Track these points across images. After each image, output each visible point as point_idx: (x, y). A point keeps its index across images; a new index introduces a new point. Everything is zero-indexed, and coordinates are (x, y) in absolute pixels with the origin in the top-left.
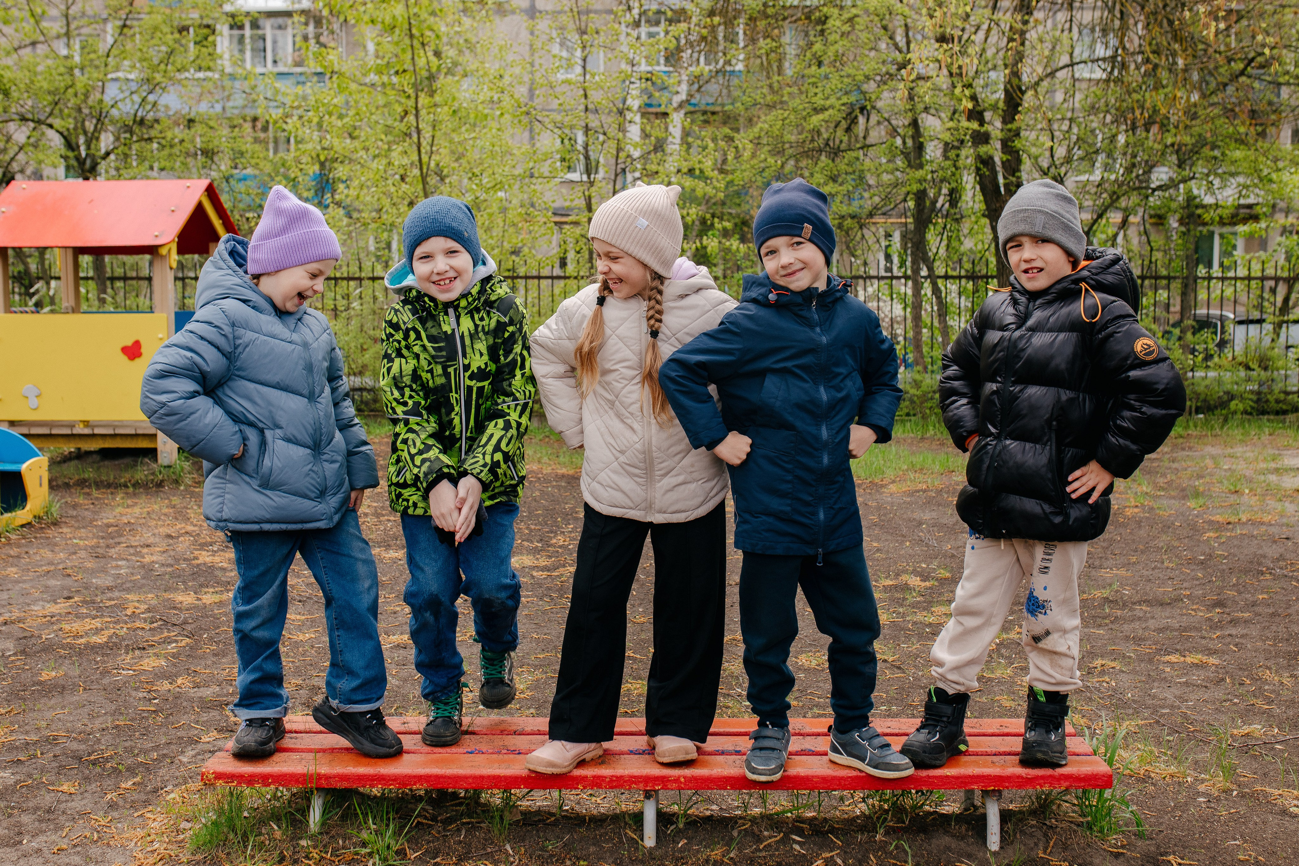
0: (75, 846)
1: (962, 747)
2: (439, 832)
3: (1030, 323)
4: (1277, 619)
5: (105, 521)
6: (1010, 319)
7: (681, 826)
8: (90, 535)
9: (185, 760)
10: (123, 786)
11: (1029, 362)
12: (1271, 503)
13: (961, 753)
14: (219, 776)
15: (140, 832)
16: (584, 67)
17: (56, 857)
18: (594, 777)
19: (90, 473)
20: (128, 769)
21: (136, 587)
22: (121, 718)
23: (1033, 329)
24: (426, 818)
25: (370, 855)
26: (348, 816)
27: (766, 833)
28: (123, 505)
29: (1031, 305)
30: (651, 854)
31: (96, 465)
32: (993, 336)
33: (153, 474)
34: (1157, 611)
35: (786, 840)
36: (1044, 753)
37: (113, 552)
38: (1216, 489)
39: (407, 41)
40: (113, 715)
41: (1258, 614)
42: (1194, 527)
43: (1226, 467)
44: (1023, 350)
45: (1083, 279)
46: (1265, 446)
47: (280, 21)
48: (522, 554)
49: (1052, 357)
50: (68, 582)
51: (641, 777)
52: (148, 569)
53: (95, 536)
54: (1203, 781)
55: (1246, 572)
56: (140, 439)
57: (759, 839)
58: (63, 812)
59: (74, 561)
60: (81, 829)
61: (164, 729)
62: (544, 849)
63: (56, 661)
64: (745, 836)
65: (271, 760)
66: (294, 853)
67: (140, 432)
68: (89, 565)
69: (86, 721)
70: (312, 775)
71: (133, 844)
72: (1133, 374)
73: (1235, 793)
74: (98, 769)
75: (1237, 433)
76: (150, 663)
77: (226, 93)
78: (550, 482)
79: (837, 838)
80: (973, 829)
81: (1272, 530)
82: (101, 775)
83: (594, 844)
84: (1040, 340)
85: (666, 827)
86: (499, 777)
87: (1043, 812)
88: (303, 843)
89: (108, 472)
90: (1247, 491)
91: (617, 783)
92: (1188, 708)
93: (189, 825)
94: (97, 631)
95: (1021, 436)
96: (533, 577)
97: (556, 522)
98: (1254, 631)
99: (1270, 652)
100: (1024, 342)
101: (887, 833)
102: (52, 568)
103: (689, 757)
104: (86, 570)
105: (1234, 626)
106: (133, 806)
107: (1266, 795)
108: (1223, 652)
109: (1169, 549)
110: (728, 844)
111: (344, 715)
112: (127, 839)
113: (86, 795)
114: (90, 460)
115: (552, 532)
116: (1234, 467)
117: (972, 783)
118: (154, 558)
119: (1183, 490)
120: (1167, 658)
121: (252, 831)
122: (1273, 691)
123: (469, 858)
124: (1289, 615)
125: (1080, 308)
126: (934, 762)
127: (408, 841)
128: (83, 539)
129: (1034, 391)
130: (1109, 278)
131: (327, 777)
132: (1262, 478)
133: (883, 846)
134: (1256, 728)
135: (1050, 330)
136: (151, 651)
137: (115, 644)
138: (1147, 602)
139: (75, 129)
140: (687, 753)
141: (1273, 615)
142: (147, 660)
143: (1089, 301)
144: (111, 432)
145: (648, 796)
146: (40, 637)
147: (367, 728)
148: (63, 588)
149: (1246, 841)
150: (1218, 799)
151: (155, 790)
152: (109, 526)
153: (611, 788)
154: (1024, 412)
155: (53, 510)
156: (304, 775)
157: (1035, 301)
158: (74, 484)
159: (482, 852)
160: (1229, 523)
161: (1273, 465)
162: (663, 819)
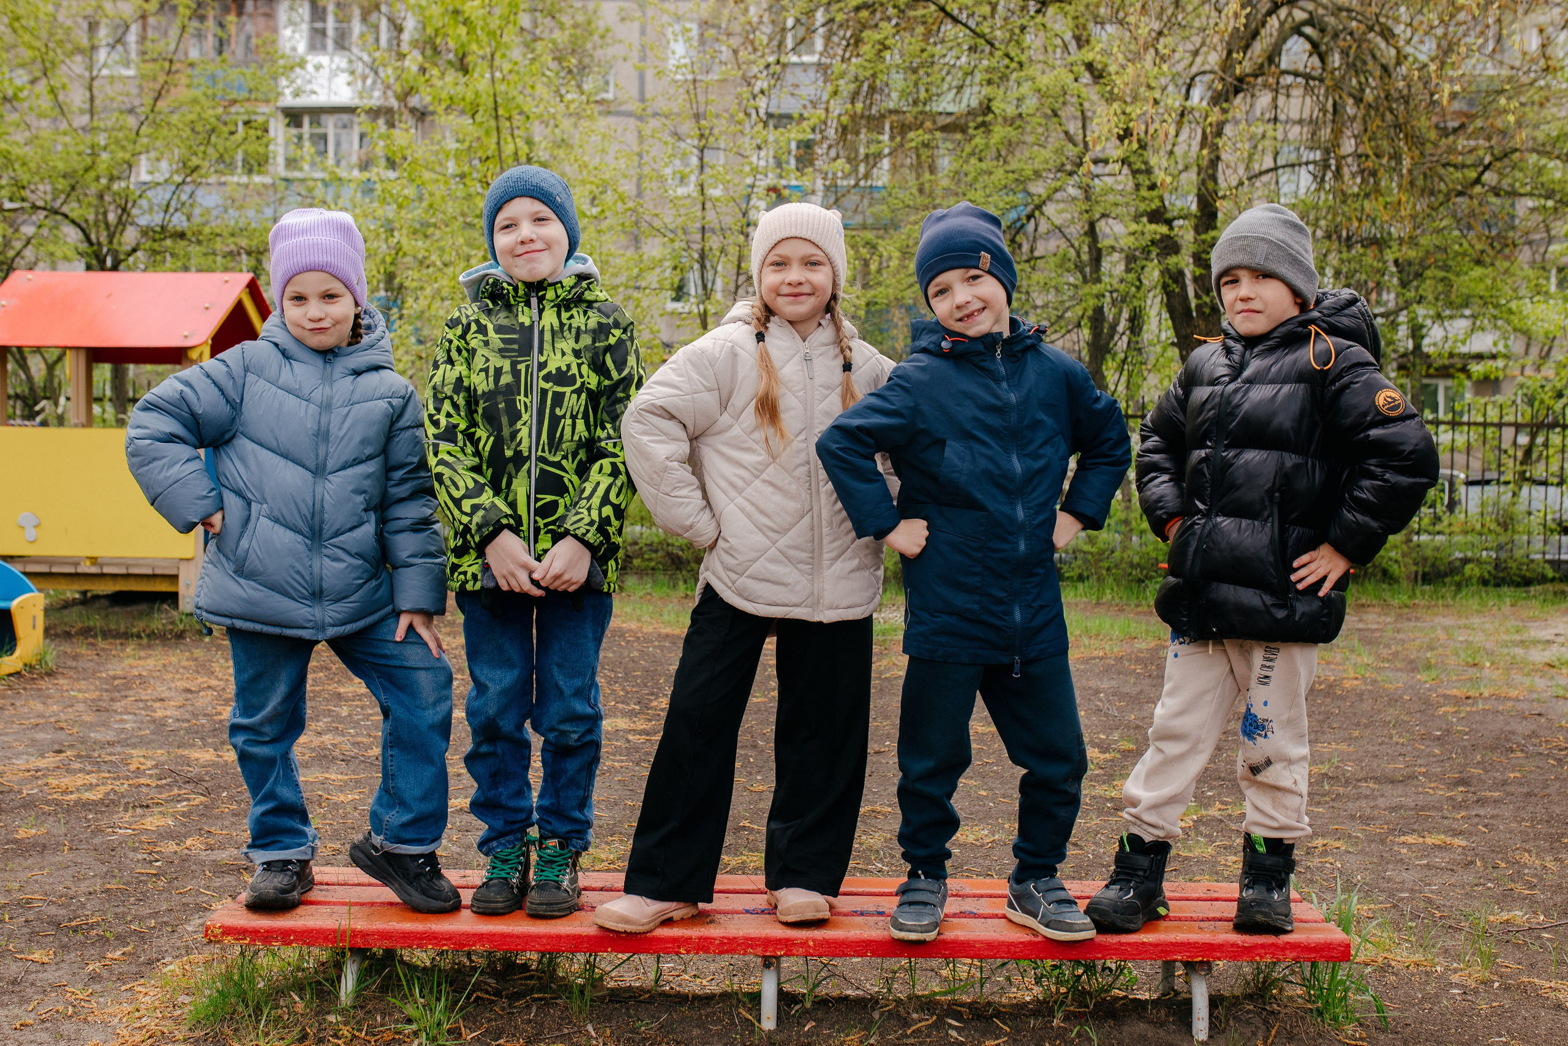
0: (43, 1021)
1: (1162, 911)
2: (503, 1009)
3: (1246, 373)
4: (1533, 799)
5: (111, 673)
6: (1223, 371)
7: (808, 1005)
8: (92, 687)
9: (190, 929)
10: (110, 955)
11: (1247, 420)
12: (1518, 678)
13: (1160, 917)
14: (228, 931)
15: (127, 1007)
16: (701, 159)
17: (18, 1033)
18: (700, 938)
19: (96, 621)
20: (118, 937)
21: (143, 742)
22: (114, 881)
23: (1250, 381)
24: (487, 992)
25: (416, 1034)
26: (390, 985)
27: (915, 1016)
28: (134, 656)
29: (1248, 353)
30: (769, 1038)
31: (103, 613)
32: (1201, 393)
33: (173, 623)
34: (1388, 788)
35: (939, 1024)
36: (1266, 915)
37: (118, 706)
38: (1452, 661)
39: (493, 123)
40: (103, 877)
41: (1508, 794)
42: (1427, 702)
43: (1461, 639)
44: (1238, 406)
45: (1313, 321)
46: (1506, 617)
47: (345, 117)
48: (615, 716)
49: (1274, 414)
50: (61, 735)
51: (759, 939)
52: (159, 725)
53: (97, 688)
54: (1455, 971)
55: (1493, 749)
56: (158, 581)
57: (906, 1023)
58: (32, 984)
59: (71, 713)
60: (53, 1003)
61: (165, 895)
62: (634, 1031)
63: (37, 818)
64: (889, 1018)
65: (294, 913)
66: (319, 1030)
67: (158, 572)
68: (87, 718)
69: (69, 884)
70: (344, 932)
71: (117, 1020)
72: (1374, 433)
73: (1496, 985)
74: (80, 937)
75: (1474, 604)
76: (153, 822)
77: (279, 195)
78: (651, 641)
79: (1004, 1023)
80: (1174, 1014)
81: (1520, 706)
82: (83, 944)
83: (698, 1026)
84: (1260, 393)
85: (789, 1006)
86: (580, 936)
87: (1262, 996)
88: (332, 1018)
89: (119, 619)
90: (1488, 664)
91: (729, 945)
92: (1432, 892)
93: (187, 999)
94: (91, 787)
95: (1237, 511)
96: (628, 741)
97: (657, 683)
98: (1507, 812)
99: (1528, 834)
100: (1239, 395)
101: (1066, 1019)
102: (42, 721)
103: (820, 916)
104: (84, 724)
105: (1482, 806)
106: (121, 979)
107: (1535, 988)
108: (1471, 834)
109: (1398, 724)
110: (867, 1028)
111: (388, 856)
112: (110, 1015)
113: (62, 965)
114: (97, 605)
115: (652, 694)
116: (1471, 638)
117: (1175, 952)
118: (168, 713)
119: (1411, 662)
120: (1403, 839)
121: (266, 1003)
122: (1535, 876)
123: (541, 1041)
124: (1549, 795)
125: (1308, 355)
126: (1127, 925)
127: (464, 1020)
128: (82, 691)
129: (1251, 456)
130: (1345, 321)
131: (364, 934)
132: (1506, 651)
133: (1062, 1034)
134: (1518, 915)
135: (1272, 382)
136: (156, 810)
137: (113, 801)
138: (1376, 779)
139: (96, 222)
140: (818, 911)
141: (1528, 795)
142: (150, 819)
143: (1320, 346)
144: (123, 571)
145: (767, 963)
146: (20, 792)
147: (418, 876)
148: (53, 742)
149: (1514, 1038)
150: (1476, 992)
151: (150, 963)
152: (115, 678)
153: (721, 953)
154: (1240, 481)
155: (48, 658)
156: (335, 931)
157: (1252, 348)
158: (77, 634)
159: (557, 1033)
160: (1468, 698)
161: (1518, 638)
162: (785, 999)
